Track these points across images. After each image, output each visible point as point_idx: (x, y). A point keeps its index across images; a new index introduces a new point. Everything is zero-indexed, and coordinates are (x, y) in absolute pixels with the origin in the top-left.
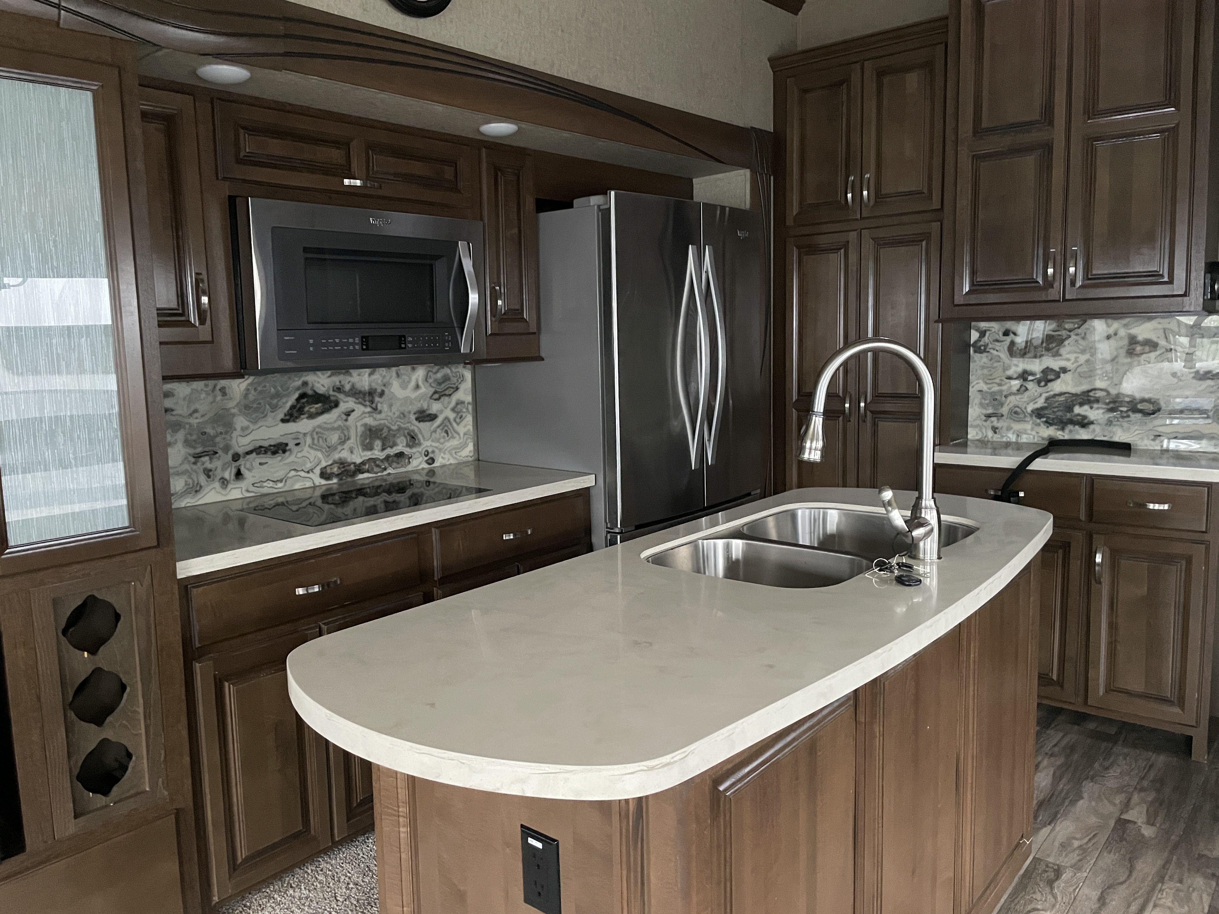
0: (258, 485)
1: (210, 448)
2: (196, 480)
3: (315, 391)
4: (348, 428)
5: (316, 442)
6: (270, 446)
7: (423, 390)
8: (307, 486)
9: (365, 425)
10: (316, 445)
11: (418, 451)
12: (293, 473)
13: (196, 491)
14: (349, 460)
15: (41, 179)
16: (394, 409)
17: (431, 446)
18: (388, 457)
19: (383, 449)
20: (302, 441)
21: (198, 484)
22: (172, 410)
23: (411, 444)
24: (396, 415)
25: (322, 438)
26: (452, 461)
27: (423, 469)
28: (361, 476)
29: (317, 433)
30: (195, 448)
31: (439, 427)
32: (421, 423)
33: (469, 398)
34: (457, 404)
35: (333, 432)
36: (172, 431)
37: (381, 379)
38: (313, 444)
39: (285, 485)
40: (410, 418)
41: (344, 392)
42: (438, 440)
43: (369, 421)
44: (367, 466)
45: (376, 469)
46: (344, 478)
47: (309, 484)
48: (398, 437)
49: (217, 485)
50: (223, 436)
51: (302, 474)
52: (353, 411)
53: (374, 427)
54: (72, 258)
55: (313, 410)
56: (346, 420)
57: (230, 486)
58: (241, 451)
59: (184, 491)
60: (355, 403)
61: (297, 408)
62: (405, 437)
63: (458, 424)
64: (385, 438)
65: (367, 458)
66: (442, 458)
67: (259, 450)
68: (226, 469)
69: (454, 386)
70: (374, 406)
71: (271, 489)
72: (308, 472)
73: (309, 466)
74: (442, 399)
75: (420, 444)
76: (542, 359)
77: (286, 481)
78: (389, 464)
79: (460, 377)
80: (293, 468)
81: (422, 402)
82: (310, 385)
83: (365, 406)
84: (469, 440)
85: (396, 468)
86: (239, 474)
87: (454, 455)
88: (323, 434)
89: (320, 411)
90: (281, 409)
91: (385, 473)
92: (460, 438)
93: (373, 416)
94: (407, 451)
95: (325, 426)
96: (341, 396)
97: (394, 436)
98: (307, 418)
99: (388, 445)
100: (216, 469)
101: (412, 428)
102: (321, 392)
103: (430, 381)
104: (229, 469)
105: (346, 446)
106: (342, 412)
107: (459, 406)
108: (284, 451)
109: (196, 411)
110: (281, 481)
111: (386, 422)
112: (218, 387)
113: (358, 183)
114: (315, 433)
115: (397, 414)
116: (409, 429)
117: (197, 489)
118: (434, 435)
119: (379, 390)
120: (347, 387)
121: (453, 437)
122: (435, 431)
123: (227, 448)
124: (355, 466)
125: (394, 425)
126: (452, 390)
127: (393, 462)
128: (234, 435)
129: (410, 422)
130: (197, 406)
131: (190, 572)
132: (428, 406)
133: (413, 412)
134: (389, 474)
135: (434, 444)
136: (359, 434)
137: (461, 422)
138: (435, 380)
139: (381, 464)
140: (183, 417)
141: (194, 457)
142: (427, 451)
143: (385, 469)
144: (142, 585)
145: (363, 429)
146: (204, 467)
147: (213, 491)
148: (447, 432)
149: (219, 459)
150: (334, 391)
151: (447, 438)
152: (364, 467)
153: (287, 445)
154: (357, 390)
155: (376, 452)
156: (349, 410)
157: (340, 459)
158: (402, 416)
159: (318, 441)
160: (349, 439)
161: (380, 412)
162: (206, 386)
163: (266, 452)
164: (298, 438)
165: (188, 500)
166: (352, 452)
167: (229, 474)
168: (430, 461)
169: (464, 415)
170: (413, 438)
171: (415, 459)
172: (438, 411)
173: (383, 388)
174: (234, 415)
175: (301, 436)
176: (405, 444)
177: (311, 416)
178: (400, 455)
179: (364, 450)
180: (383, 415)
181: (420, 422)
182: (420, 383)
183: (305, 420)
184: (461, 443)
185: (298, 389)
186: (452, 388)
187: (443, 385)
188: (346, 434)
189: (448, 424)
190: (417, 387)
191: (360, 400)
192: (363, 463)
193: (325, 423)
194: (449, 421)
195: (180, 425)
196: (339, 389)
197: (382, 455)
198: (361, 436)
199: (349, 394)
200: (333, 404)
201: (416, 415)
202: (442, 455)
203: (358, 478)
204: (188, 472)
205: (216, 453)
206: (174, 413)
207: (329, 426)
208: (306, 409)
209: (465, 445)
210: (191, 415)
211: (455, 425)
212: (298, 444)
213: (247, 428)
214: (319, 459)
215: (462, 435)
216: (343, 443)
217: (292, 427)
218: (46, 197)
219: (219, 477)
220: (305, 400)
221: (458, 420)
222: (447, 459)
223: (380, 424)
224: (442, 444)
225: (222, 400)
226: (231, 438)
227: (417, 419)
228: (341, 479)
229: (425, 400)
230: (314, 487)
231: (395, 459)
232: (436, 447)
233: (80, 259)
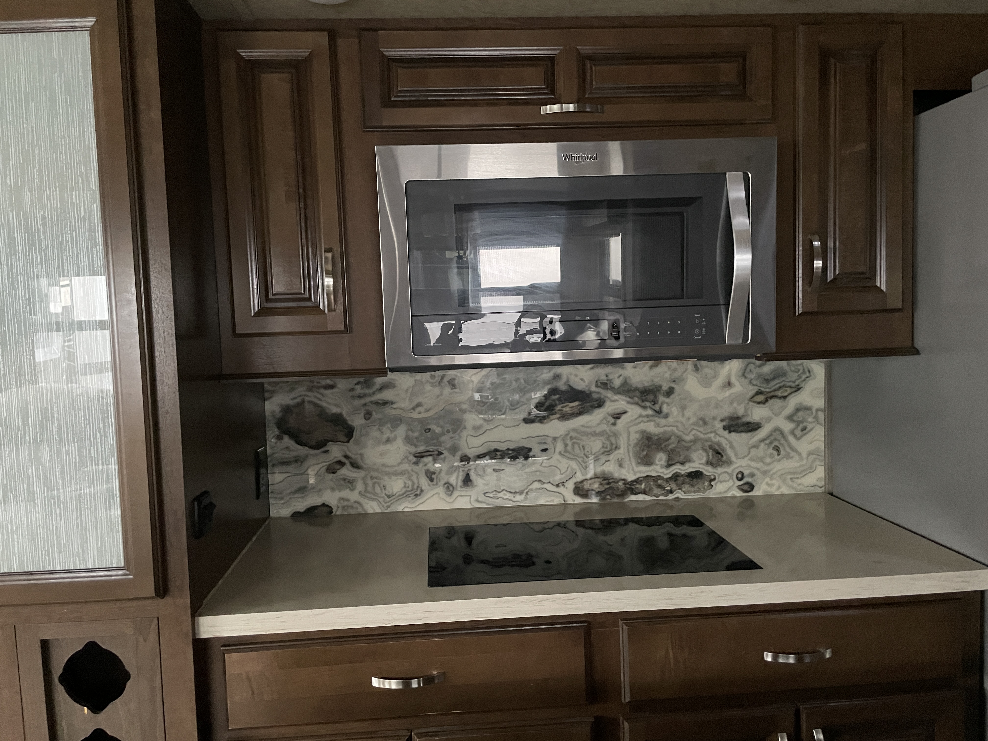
0: (491, 495)
1: (435, 448)
2: (416, 481)
3: (570, 386)
4: (616, 435)
5: (569, 448)
6: (508, 449)
7: (738, 388)
8: (555, 503)
9: (643, 432)
10: (570, 453)
11: (727, 473)
12: (536, 485)
13: (416, 495)
14: (616, 475)
15: (28, 146)
16: (689, 413)
17: (749, 466)
18: (675, 477)
19: (669, 466)
20: (549, 446)
21: (418, 487)
22: (392, 403)
23: (714, 461)
24: (691, 421)
25: (578, 444)
26: (785, 490)
27: (734, 497)
28: (633, 498)
29: (572, 438)
30: (416, 446)
31: (763, 440)
32: (733, 434)
33: (820, 403)
34: (798, 410)
35: (593, 438)
36: (392, 427)
37: (669, 373)
38: (566, 451)
39: (526, 499)
40: (714, 426)
41: (612, 389)
42: (761, 460)
43: (651, 428)
44: (643, 486)
45: (656, 491)
46: (608, 497)
47: (557, 501)
48: (696, 451)
49: (441, 490)
50: (451, 434)
51: (549, 487)
52: (625, 412)
53: (655, 435)
54: (62, 237)
55: (567, 410)
56: (614, 424)
57: (456, 494)
58: (471, 453)
59: (403, 494)
60: (628, 403)
61: (545, 407)
62: (705, 450)
63: (798, 439)
64: (673, 450)
65: (644, 475)
66: (768, 484)
67: (493, 454)
68: (452, 473)
69: (793, 385)
70: (657, 407)
71: (507, 501)
72: (558, 486)
73: (558, 478)
74: (771, 402)
75: (729, 463)
76: (917, 352)
77: (527, 493)
78: (678, 486)
79: (804, 372)
80: (537, 479)
81: (735, 405)
82: (564, 379)
83: (645, 408)
84: (818, 463)
85: (690, 492)
86: (467, 481)
87: (791, 483)
88: (581, 440)
89: (576, 411)
90: (524, 407)
91: (671, 497)
92: (801, 459)
93: (655, 421)
94: (708, 471)
95: (583, 429)
96: (609, 394)
97: (688, 449)
98: (559, 419)
99: (677, 459)
100: (440, 473)
101: (717, 439)
102: (579, 388)
103: (752, 376)
104: (457, 472)
105: (613, 457)
106: (609, 414)
107: (800, 414)
108: (526, 458)
109: (419, 405)
110: (521, 493)
111: (674, 429)
112: (446, 379)
113: (571, 107)
114: (568, 437)
115: (693, 420)
116: (711, 441)
117: (417, 493)
118: (754, 452)
119: (665, 387)
120: (617, 383)
121: (788, 457)
122: (756, 446)
123: (454, 450)
124: (625, 484)
125: (688, 435)
126: (789, 390)
127: (683, 483)
128: (464, 434)
129: (715, 432)
130: (420, 399)
131: (218, 632)
132: (746, 411)
133: (719, 419)
134: (677, 499)
135: (754, 464)
136: (632, 443)
137: (802, 436)
138: (759, 376)
139: (664, 484)
140: (404, 411)
141: (415, 457)
142: (743, 474)
143: (671, 492)
144: (145, 641)
145: (638, 436)
146: (426, 468)
147: (436, 496)
148: (777, 449)
149: (444, 460)
150: (597, 386)
151: (777, 457)
152: (638, 486)
153: (530, 450)
154: (631, 386)
155: (658, 468)
156: (618, 411)
157: (603, 473)
158: (701, 423)
159: (573, 448)
160: (617, 448)
161: (666, 416)
162: (433, 377)
163: (502, 457)
164: (545, 443)
165: (406, 504)
166: (621, 465)
167: (455, 479)
168: (746, 487)
169: (810, 426)
170: (718, 453)
171: (721, 482)
172: (761, 419)
173: (672, 385)
174: (463, 411)
175: (549, 440)
176: (704, 460)
177: (564, 417)
178: (696, 475)
179: (639, 464)
180: (670, 420)
181: (730, 432)
182: (733, 380)
183: (556, 421)
184: (802, 466)
185: (546, 383)
186: (791, 387)
187: (773, 383)
188: (614, 442)
189: (780, 437)
190: (729, 384)
191: (636, 399)
192: (637, 481)
193: (583, 426)
194: (782, 433)
195: (401, 420)
196: (605, 385)
197: (668, 473)
198: (636, 445)
199: (618, 391)
200: (595, 403)
201: (724, 423)
202: (768, 480)
203: (628, 500)
204: (408, 472)
205: (440, 453)
206: (395, 406)
207: (588, 430)
208: (558, 408)
209: (811, 469)
210: (413, 409)
211: (791, 439)
212: (545, 450)
213: (480, 427)
214: (572, 470)
215: (804, 455)
216: (608, 452)
217: (536, 429)
218: (34, 167)
219: (442, 482)
220: (557, 396)
221: (798, 432)
222: (775, 487)
223: (665, 433)
224: (768, 464)
225: (450, 394)
226: (460, 437)
227: (725, 428)
228: (604, 499)
229: (739, 404)
230: (566, 505)
231: (687, 480)
232: (758, 469)
233: (72, 237)
